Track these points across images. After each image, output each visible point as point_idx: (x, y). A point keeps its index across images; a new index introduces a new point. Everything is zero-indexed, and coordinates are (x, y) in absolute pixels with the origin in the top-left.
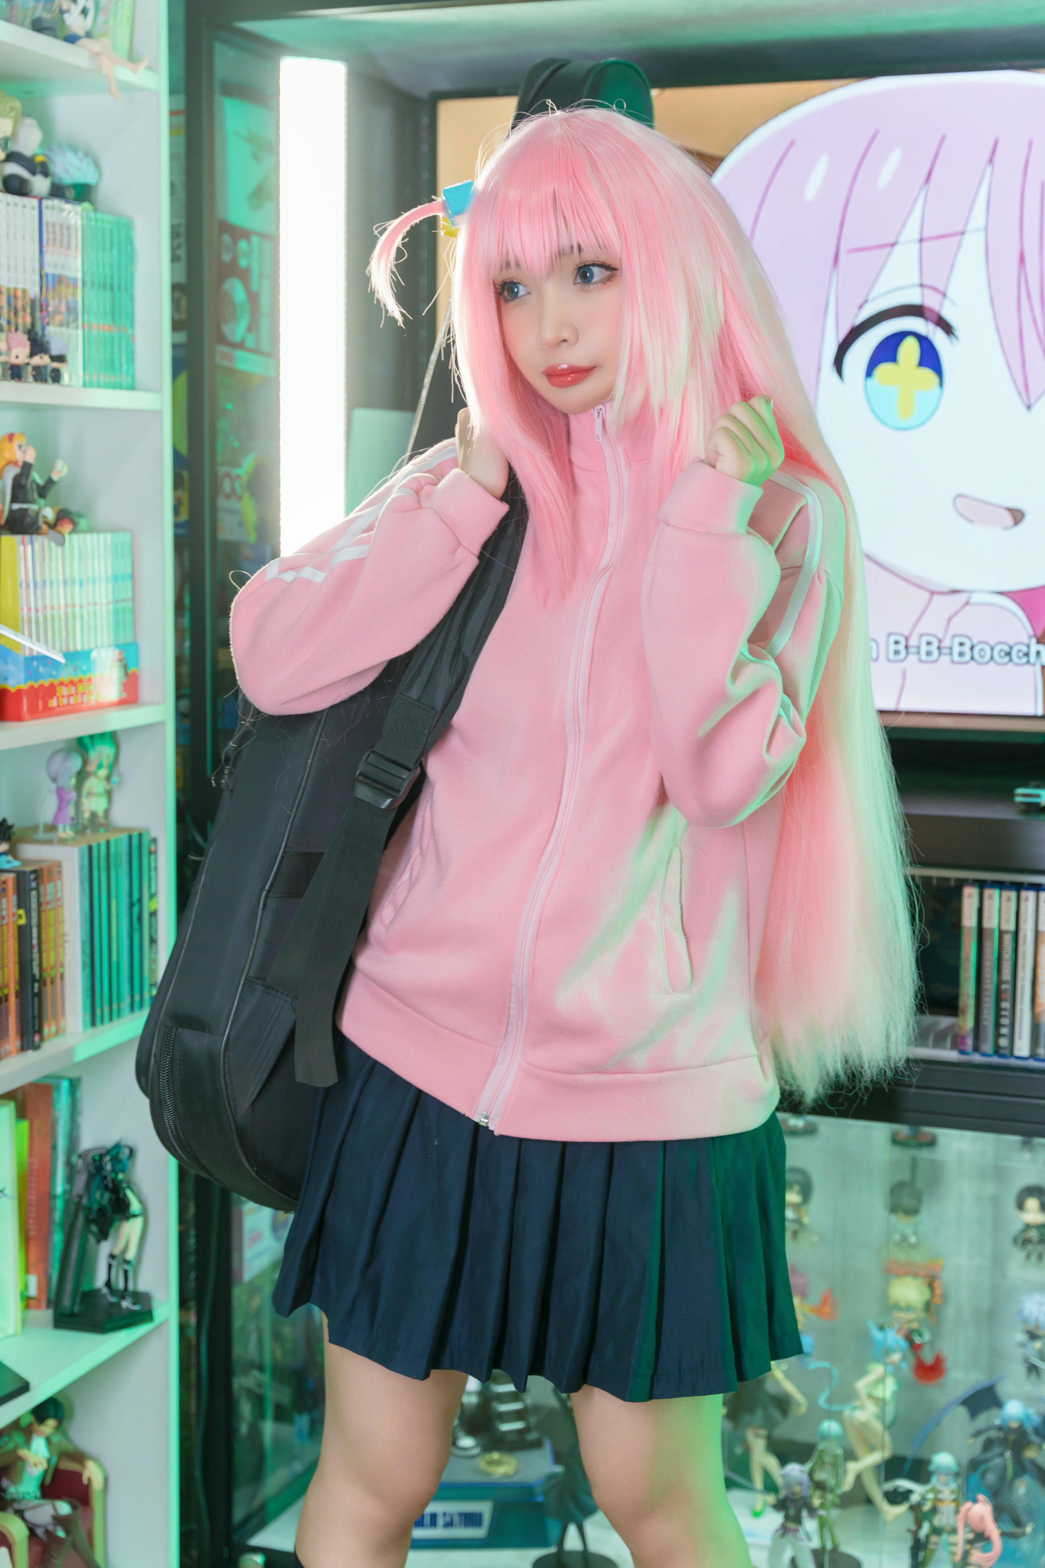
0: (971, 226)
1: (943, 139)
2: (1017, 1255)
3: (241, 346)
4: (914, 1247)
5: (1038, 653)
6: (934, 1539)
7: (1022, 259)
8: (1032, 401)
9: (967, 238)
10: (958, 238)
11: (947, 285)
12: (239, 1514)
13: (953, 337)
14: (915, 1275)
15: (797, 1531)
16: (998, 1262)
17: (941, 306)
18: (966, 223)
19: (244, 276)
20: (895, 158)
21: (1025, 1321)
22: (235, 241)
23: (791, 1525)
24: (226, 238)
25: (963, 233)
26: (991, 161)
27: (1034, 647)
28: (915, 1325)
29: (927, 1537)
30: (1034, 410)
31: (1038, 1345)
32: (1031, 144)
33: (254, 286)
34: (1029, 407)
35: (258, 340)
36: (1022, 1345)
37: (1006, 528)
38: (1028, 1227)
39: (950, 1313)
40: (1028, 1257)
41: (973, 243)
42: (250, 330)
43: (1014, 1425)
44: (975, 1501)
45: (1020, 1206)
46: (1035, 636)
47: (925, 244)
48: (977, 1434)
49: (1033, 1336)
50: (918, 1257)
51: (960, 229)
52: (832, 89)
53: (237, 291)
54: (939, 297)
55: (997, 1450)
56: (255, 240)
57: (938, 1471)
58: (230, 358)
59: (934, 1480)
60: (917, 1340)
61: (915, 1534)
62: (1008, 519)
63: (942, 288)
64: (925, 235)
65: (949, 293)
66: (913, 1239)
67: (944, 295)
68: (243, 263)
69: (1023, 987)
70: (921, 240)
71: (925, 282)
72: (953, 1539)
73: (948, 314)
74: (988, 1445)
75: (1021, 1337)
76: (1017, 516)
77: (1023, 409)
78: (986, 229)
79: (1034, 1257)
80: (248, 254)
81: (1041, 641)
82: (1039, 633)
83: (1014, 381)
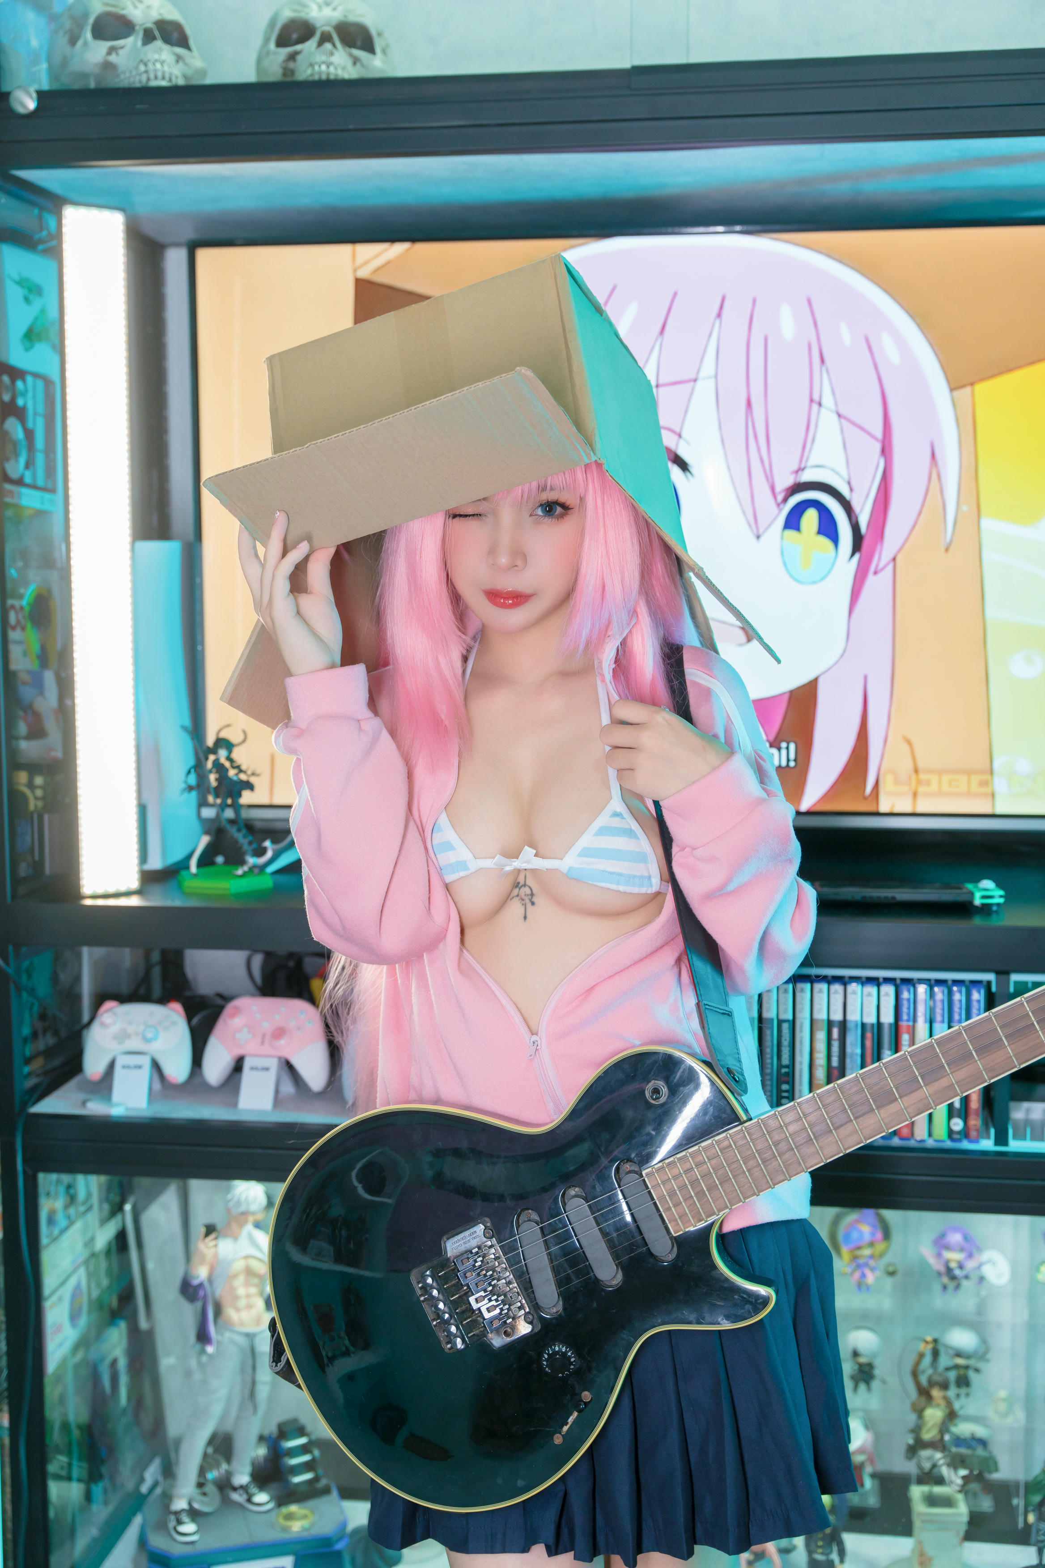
0: (702, 374)
1: (675, 294)
3: (20, 482)
7: (749, 404)
8: (761, 531)
9: (699, 383)
10: (692, 384)
11: (681, 428)
13: (688, 473)
17: (677, 445)
18: (698, 371)
19: (20, 414)
20: (632, 311)
22: (13, 381)
24: (6, 379)
25: (695, 380)
26: (719, 315)
30: (762, 539)
32: (754, 301)
33: (30, 425)
34: (758, 537)
35: (34, 476)
37: (740, 645)
41: (705, 389)
42: (27, 467)
46: (768, 741)
47: (662, 390)
51: (693, 376)
52: (572, 247)
53: (15, 427)
54: (676, 437)
56: (29, 379)
58: (12, 494)
62: (742, 637)
63: (677, 430)
64: (661, 381)
65: (684, 434)
67: (680, 436)
68: (20, 402)
69: (801, 1070)
70: (658, 386)
71: (664, 423)
73: (684, 453)
76: (750, 634)
77: (754, 539)
78: (716, 376)
80: (24, 394)
81: (775, 744)
82: (772, 738)
83: (744, 513)
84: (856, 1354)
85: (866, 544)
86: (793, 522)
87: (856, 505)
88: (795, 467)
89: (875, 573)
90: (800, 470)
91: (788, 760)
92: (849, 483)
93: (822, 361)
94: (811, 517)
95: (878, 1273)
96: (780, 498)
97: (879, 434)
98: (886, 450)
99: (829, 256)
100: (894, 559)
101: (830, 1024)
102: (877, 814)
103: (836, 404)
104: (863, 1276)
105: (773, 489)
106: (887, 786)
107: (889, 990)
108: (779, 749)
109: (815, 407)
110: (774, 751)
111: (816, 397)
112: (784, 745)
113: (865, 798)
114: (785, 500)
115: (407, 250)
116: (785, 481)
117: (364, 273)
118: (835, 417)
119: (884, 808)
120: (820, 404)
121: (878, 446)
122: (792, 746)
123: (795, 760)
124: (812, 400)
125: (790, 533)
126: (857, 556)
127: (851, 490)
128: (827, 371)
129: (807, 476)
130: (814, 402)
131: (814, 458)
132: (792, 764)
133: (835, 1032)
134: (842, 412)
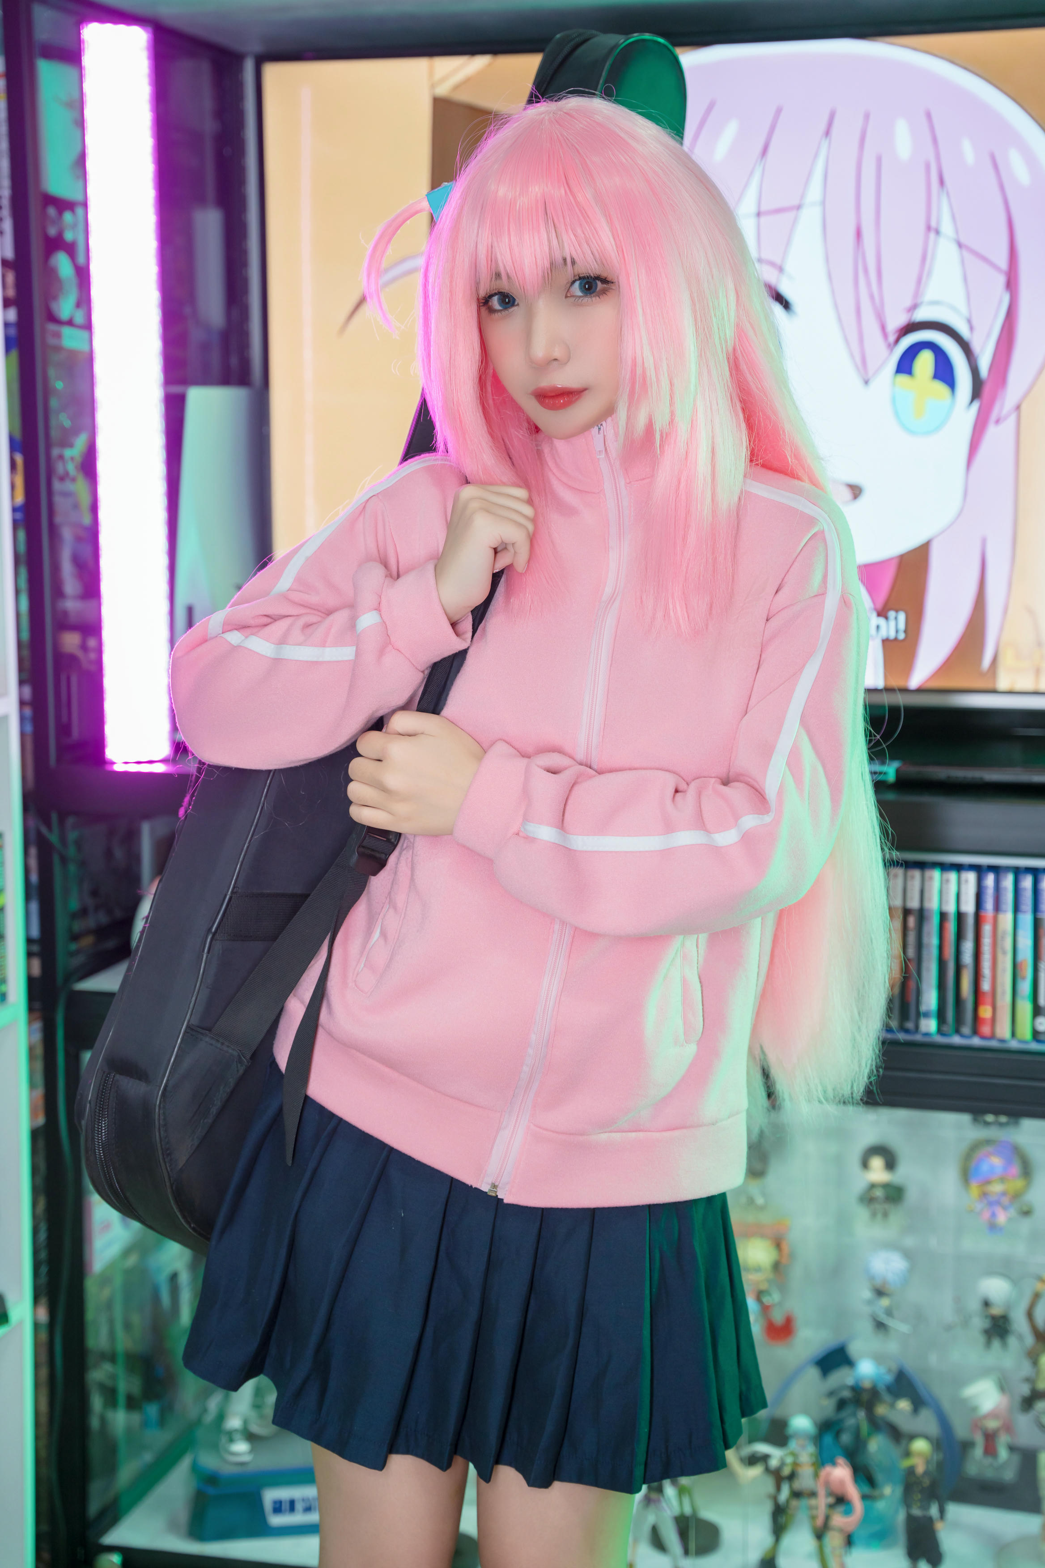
0: (808, 200)
1: (779, 111)
2: (862, 1213)
3: (70, 323)
4: (762, 1208)
5: (878, 627)
6: (794, 1503)
7: (859, 234)
8: (870, 375)
9: (804, 212)
10: (795, 212)
11: (784, 260)
12: (94, 1507)
13: (790, 313)
14: (763, 1236)
15: (659, 1501)
16: (843, 1222)
17: (778, 281)
18: (803, 196)
19: (70, 249)
20: (731, 130)
21: (872, 1278)
22: (60, 214)
23: (654, 1495)
24: (52, 211)
25: (799, 207)
26: (827, 133)
27: (875, 620)
28: (764, 1286)
29: (788, 1501)
30: (873, 384)
31: (885, 1302)
32: (867, 117)
34: (866, 382)
36: (869, 1302)
37: (846, 503)
38: (873, 1186)
39: (797, 1273)
40: (874, 1215)
41: (810, 217)
42: (78, 305)
43: (867, 1384)
44: (834, 1464)
45: (865, 1165)
46: (875, 609)
47: (763, 219)
48: (831, 1394)
49: (880, 1292)
50: (765, 1218)
51: (796, 202)
53: (63, 264)
54: (776, 272)
55: (849, 1410)
56: (80, 211)
57: (796, 1435)
58: (58, 335)
59: (793, 1445)
60: (766, 1300)
61: (775, 1499)
62: (847, 494)
63: (778, 261)
64: (764, 208)
65: (786, 268)
66: (760, 1201)
67: (781, 269)
68: (69, 236)
70: (759, 214)
71: (764, 256)
72: (813, 1502)
73: (785, 289)
74: (842, 1404)
75: (867, 1294)
76: (856, 491)
77: (861, 384)
78: (823, 203)
79: (879, 1216)
80: (74, 226)
81: (882, 613)
82: (880, 606)
83: (852, 356)
84: (987, 1304)
85: (986, 391)
86: (905, 366)
87: (976, 346)
88: (908, 303)
89: (997, 422)
90: (914, 307)
91: (897, 631)
92: (969, 321)
93: (942, 182)
94: (925, 361)
95: (1012, 1212)
96: (892, 338)
97: (1003, 264)
98: (1012, 284)
99: (952, 62)
100: (1018, 408)
101: (907, 912)
102: (994, 691)
103: (957, 232)
104: (994, 1215)
105: (883, 328)
106: (1007, 660)
107: (971, 877)
108: (887, 618)
109: (932, 235)
110: (882, 621)
111: (933, 224)
112: (892, 614)
113: (982, 675)
114: (897, 341)
115: (490, 65)
116: (898, 321)
117: (442, 90)
118: (954, 248)
119: (1003, 684)
120: (937, 232)
121: (1001, 280)
122: (902, 616)
123: (905, 631)
124: (929, 228)
125: (903, 378)
126: (976, 405)
127: (971, 328)
128: (948, 194)
129: (921, 315)
130: (933, 230)
131: (931, 292)
132: (902, 636)
133: (912, 921)
134: (963, 240)
